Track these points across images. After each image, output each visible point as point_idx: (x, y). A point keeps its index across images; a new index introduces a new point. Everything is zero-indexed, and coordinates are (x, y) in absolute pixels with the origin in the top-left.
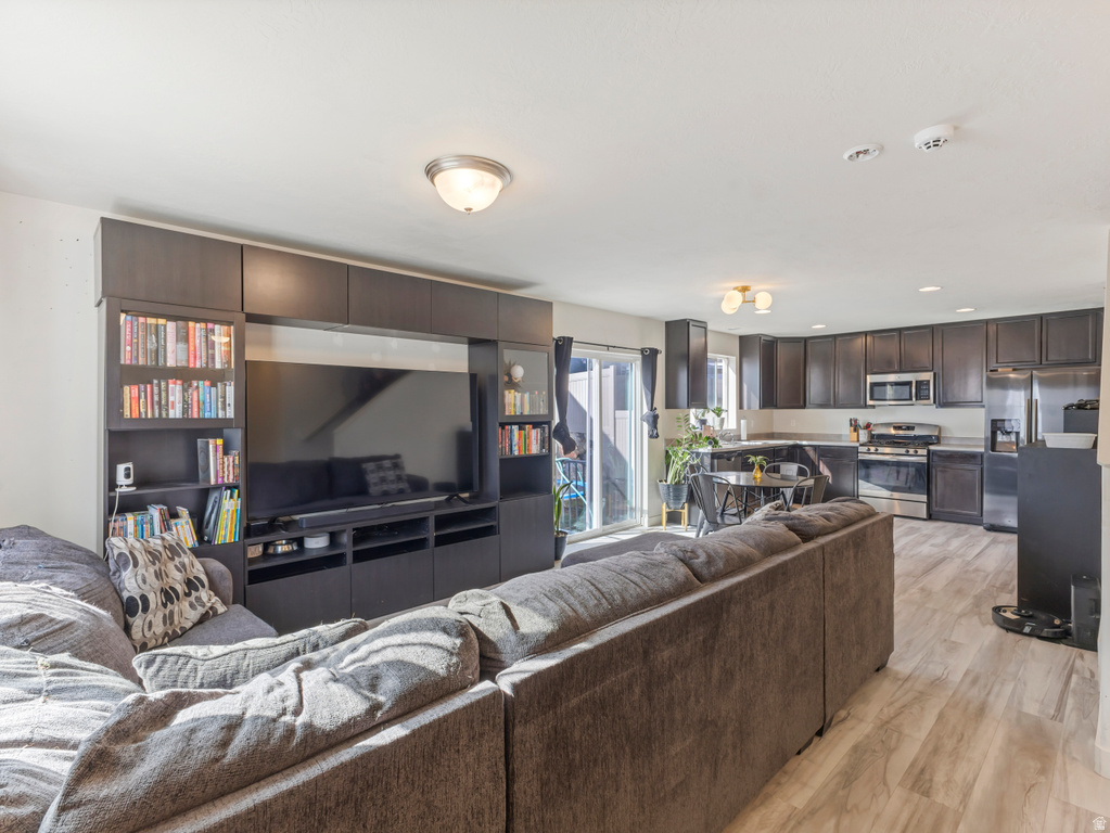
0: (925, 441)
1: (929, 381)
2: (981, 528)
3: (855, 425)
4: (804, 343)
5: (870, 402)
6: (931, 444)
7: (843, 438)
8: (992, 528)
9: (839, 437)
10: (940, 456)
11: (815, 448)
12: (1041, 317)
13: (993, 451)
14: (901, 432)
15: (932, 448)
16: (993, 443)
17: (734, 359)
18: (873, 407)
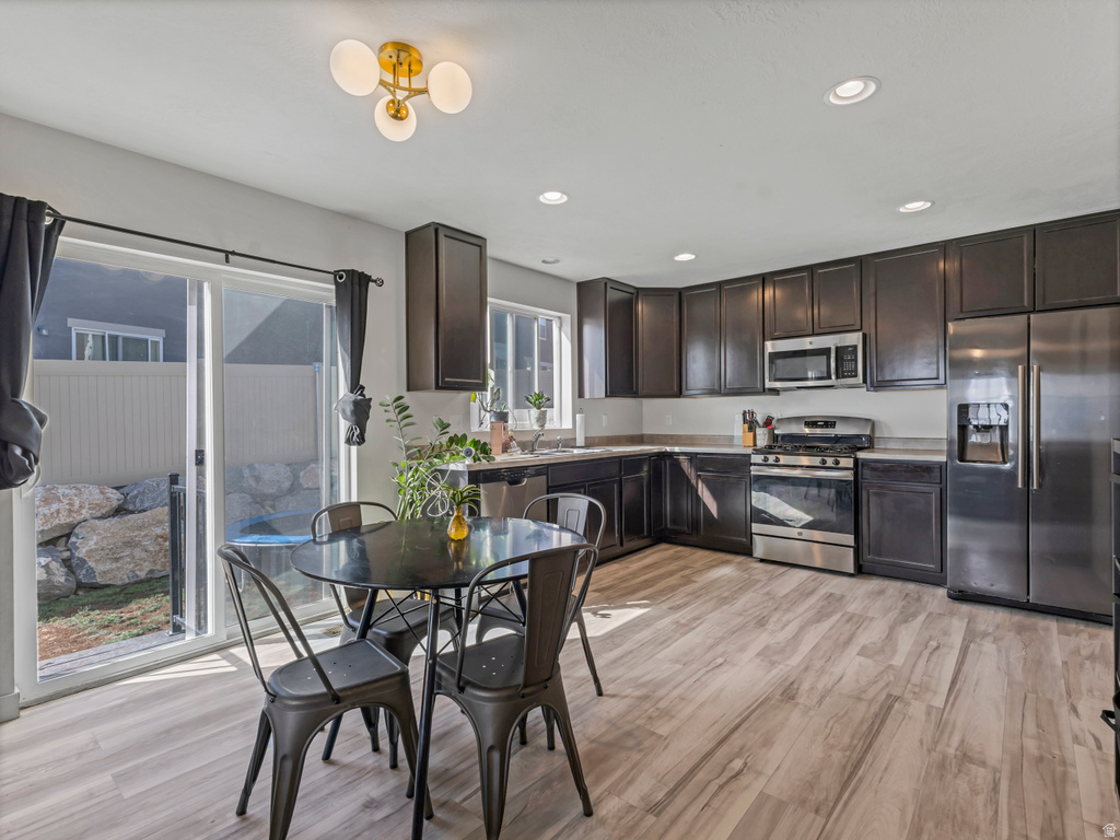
0: (852, 445)
1: (855, 347)
2: (942, 592)
3: (750, 423)
4: (679, 299)
5: (768, 384)
6: (860, 449)
7: (736, 442)
8: (962, 596)
9: (730, 440)
10: (874, 469)
11: (692, 457)
12: (1033, 230)
13: (962, 460)
14: (818, 431)
15: (862, 455)
16: (961, 447)
17: (569, 319)
18: (775, 391)
